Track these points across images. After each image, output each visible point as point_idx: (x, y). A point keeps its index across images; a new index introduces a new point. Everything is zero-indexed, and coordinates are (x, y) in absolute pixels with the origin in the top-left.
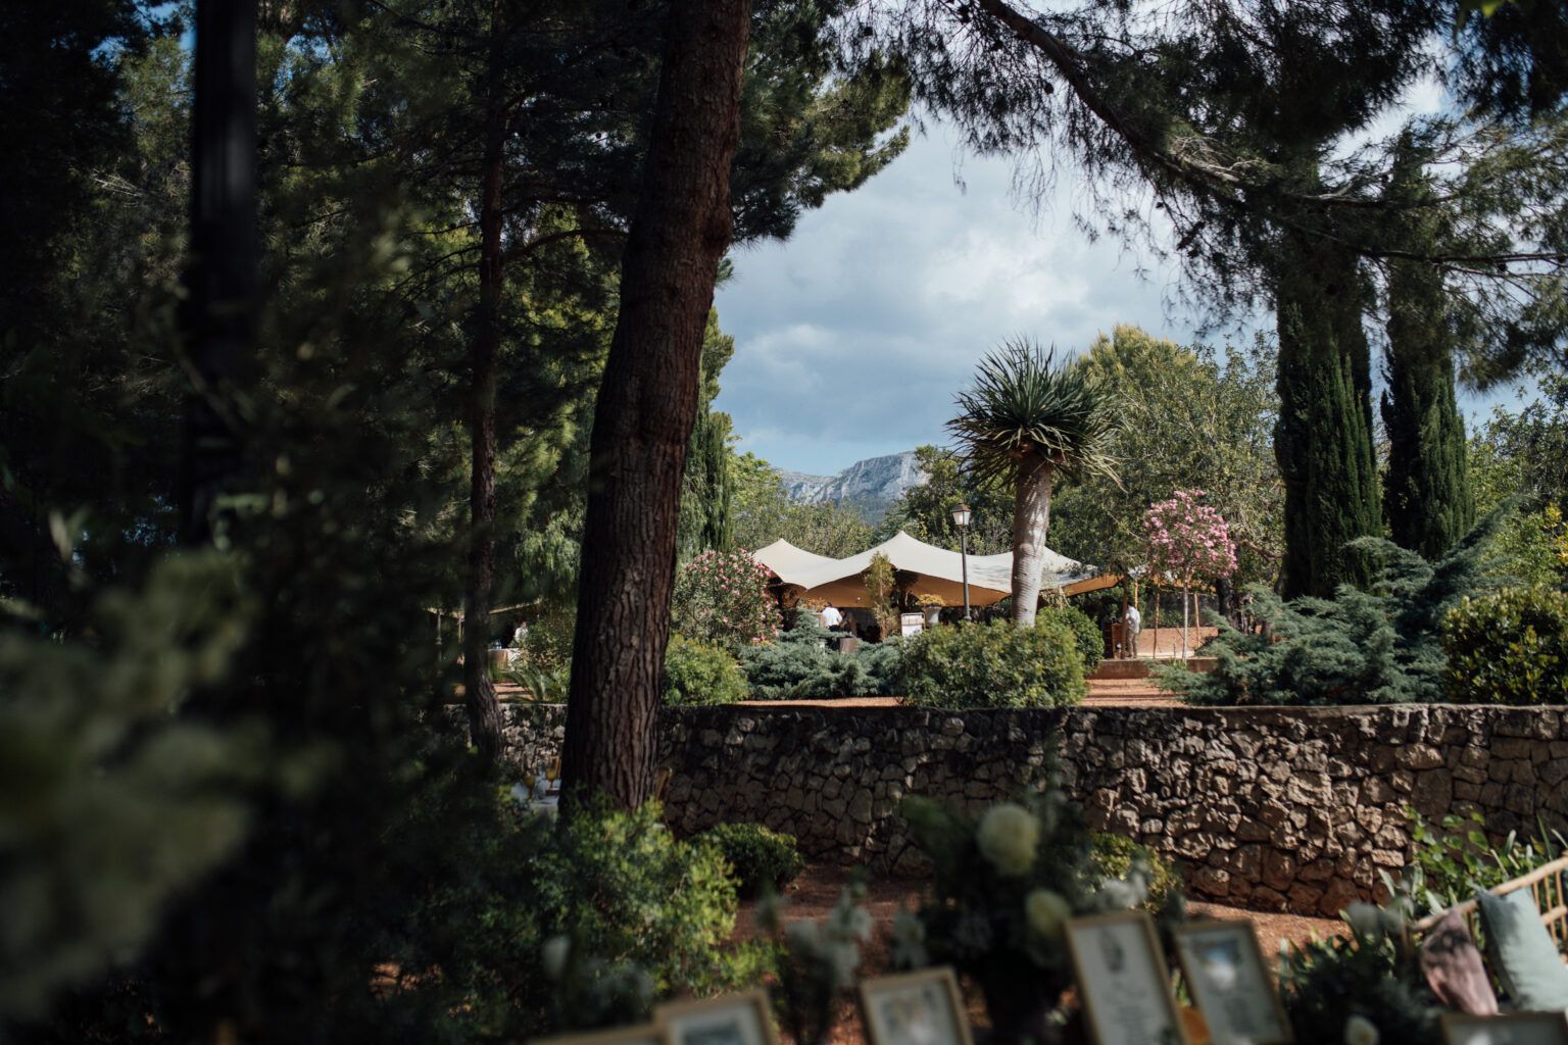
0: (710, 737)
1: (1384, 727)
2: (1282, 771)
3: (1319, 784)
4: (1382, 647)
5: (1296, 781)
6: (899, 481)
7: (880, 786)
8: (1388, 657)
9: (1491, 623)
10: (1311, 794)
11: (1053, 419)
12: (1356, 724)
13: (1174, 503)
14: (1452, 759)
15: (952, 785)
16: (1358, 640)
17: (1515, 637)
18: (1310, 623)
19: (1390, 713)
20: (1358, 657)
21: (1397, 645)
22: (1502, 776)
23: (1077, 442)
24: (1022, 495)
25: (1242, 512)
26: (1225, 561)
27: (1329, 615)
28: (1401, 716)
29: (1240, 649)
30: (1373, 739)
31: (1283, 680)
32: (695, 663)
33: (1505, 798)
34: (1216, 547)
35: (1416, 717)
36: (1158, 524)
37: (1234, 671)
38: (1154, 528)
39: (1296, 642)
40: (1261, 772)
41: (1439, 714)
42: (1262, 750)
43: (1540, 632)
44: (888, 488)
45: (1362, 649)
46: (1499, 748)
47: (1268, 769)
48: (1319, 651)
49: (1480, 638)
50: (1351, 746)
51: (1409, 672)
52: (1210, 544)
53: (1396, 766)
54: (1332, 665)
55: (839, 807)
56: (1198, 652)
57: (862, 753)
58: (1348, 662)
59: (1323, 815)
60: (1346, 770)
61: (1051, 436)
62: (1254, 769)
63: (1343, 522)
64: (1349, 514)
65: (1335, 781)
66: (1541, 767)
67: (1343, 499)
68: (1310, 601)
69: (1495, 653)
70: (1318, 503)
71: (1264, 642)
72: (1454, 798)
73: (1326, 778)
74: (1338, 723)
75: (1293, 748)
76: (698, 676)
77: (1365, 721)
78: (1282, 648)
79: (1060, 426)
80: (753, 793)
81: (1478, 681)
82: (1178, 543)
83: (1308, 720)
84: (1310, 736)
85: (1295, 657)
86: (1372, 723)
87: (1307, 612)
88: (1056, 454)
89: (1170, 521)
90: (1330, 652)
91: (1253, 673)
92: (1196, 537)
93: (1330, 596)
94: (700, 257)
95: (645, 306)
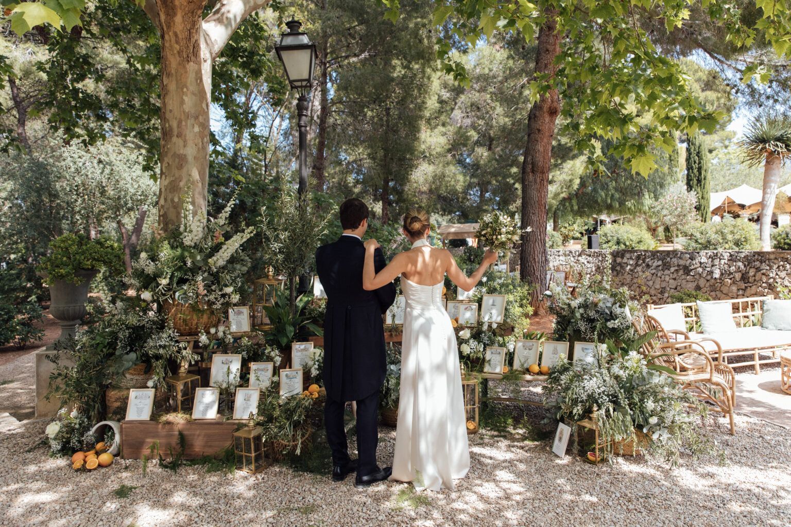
2: (783, 274)
5: (787, 278)
7: (663, 277)
11: (779, 138)
15: (683, 277)
24: (768, 170)
32: (630, 235)
40: (777, 274)
47: (779, 273)
55: (651, 283)
57: (659, 266)
62: (775, 273)
76: (631, 240)
80: (628, 278)
94: (547, 119)
95: (532, 135)
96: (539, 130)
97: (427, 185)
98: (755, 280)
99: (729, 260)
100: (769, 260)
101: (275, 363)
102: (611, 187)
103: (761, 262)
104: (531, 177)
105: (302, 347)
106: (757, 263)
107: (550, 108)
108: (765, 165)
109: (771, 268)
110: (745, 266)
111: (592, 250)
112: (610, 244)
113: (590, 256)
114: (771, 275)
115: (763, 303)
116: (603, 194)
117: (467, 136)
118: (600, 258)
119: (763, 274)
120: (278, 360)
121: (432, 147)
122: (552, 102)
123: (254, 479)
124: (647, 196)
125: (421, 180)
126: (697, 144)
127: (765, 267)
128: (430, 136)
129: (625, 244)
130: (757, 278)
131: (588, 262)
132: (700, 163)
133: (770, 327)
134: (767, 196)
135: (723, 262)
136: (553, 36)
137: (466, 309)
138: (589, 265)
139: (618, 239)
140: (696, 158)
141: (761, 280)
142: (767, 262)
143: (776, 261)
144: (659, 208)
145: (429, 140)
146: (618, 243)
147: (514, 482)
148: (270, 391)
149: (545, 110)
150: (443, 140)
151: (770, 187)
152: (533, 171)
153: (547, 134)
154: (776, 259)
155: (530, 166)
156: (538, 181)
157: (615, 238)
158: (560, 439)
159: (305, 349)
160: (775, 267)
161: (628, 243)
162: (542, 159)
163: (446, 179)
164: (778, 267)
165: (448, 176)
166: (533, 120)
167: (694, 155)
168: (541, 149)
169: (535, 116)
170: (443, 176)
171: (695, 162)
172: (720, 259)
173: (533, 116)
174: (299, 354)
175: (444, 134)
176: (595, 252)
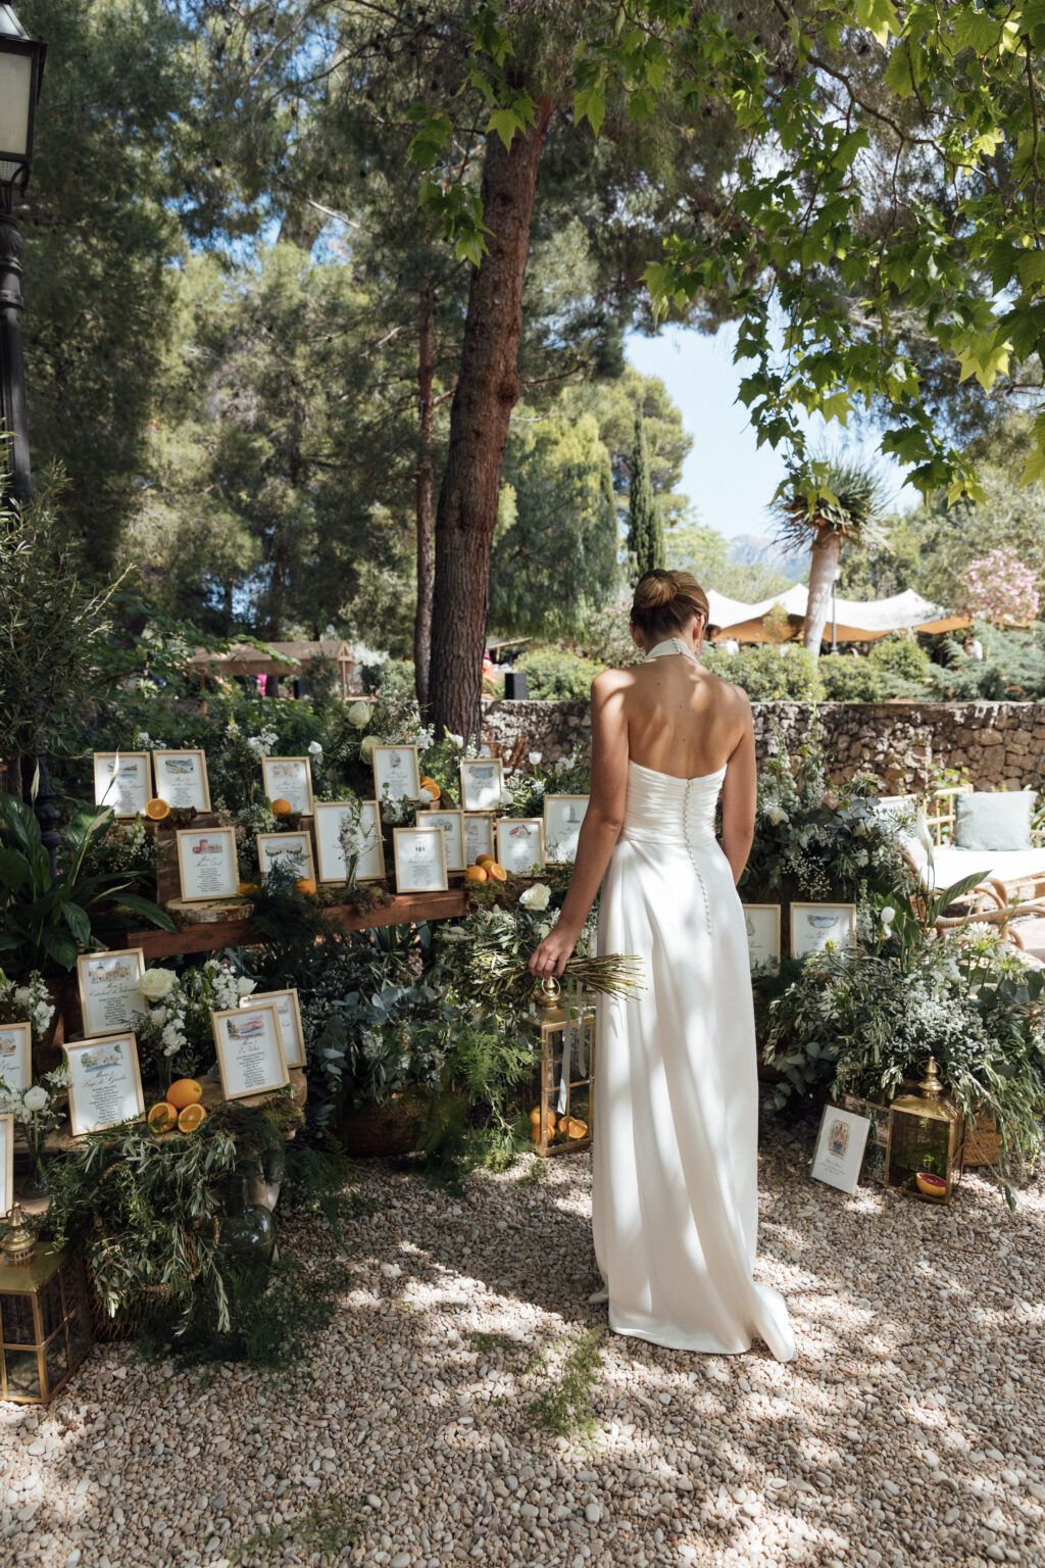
0: (573, 721)
1: (969, 717)
2: (901, 745)
3: (924, 755)
10: (919, 761)
12: (952, 715)
14: (1008, 739)
19: (973, 707)
22: (1036, 750)
28: (981, 710)
30: (962, 725)
32: (580, 674)
33: (1036, 764)
35: (990, 711)
36: (975, 577)
40: (891, 746)
41: (1004, 709)
47: (895, 744)
50: (948, 730)
53: (974, 743)
59: (924, 775)
60: (942, 745)
62: (886, 744)
65: (935, 752)
72: (1006, 765)
73: (929, 750)
75: (912, 731)
76: (582, 684)
77: (958, 713)
83: (923, 713)
86: (963, 715)
94: (495, 411)
95: (462, 444)
96: (478, 434)
97: (165, 553)
98: (849, 757)
99: (797, 720)
100: (875, 719)
101: (35, 1023)
102: (517, 581)
103: (861, 723)
104: (457, 538)
105: (111, 966)
106: (853, 726)
107: (502, 384)
108: (812, 549)
109: (879, 734)
110: (829, 731)
111: (516, 702)
112: (545, 690)
113: (510, 713)
114: (880, 747)
115: (957, 799)
116: (504, 595)
117: (253, 450)
118: (534, 718)
119: (865, 746)
120: (45, 1012)
121: (176, 467)
122: (507, 372)
123: (57, 1427)
124: (582, 603)
125: (151, 541)
126: (648, 510)
127: (868, 733)
128: (169, 440)
129: (571, 691)
130: (853, 753)
131: (507, 725)
132: (651, 547)
133: (974, 844)
134: (816, 606)
135: (785, 723)
136: (514, 218)
137: (513, 832)
138: (510, 732)
139: (558, 681)
140: (646, 537)
141: (861, 756)
142: (872, 724)
143: (888, 722)
144: (605, 623)
145: (166, 449)
146: (559, 687)
147: (821, 1292)
148: (45, 1119)
149: (493, 388)
150: (197, 453)
151: (820, 590)
152: (462, 525)
153: (494, 444)
154: (888, 717)
155: (457, 514)
156: (473, 548)
157: (553, 679)
158: (838, 1147)
159: (120, 972)
160: (887, 732)
161: (576, 690)
162: (482, 500)
163: (212, 541)
164: (893, 733)
165: (216, 536)
166: (464, 410)
167: (641, 531)
168: (482, 477)
169: (471, 402)
170: (206, 531)
171: (643, 545)
172: (781, 719)
173: (465, 401)
174: (102, 986)
175: (198, 440)
176: (521, 706)
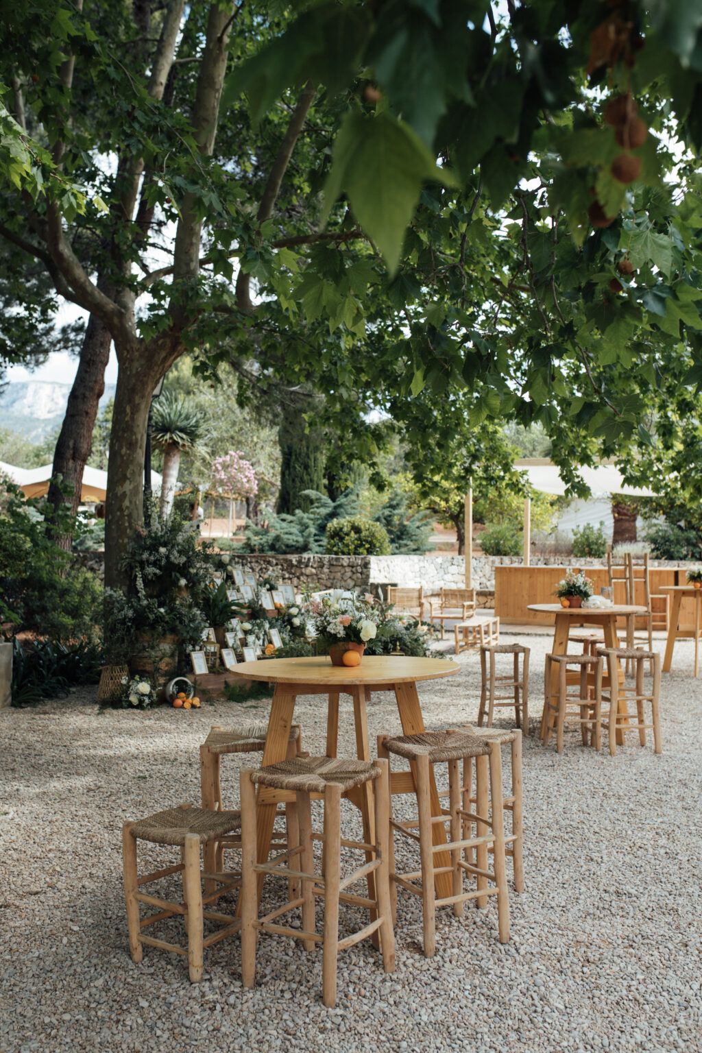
1: (299, 562)
4: (309, 536)
6: (25, 401)
8: (311, 540)
9: (341, 529)
11: (182, 430)
12: (291, 561)
13: (228, 458)
14: (319, 573)
16: (301, 532)
17: (347, 534)
18: (284, 524)
19: (301, 557)
20: (301, 539)
21: (315, 535)
23: (193, 441)
24: (166, 463)
25: (262, 461)
26: (251, 489)
27: (291, 522)
28: (305, 559)
29: (256, 534)
30: (296, 565)
31: (272, 547)
34: (248, 481)
35: (309, 559)
36: (220, 468)
37: (253, 543)
38: (217, 470)
39: (278, 532)
41: (316, 558)
42: (261, 569)
43: (356, 533)
44: (17, 405)
45: (303, 536)
46: (333, 569)
48: (287, 536)
49: (338, 534)
50: (289, 568)
51: (320, 546)
52: (245, 480)
53: (302, 574)
54: (291, 542)
56: (234, 534)
58: (297, 541)
60: (287, 576)
61: (182, 438)
63: (306, 478)
64: (308, 474)
65: (284, 578)
66: (343, 574)
67: (306, 467)
68: (284, 516)
69: (341, 539)
70: (295, 468)
71: (266, 532)
73: (281, 578)
74: (286, 560)
75: (271, 568)
77: (294, 560)
78: (273, 533)
79: (186, 433)
81: (335, 549)
82: (229, 478)
83: (277, 559)
84: (277, 564)
85: (277, 538)
86: (296, 561)
87: (283, 520)
88: (184, 445)
89: (226, 467)
90: (290, 537)
91: (260, 544)
92: (240, 476)
93: (293, 515)
94: (95, 402)
96: (87, 413)
104: (70, 464)
149: (96, 391)
152: (74, 458)
155: (71, 452)
